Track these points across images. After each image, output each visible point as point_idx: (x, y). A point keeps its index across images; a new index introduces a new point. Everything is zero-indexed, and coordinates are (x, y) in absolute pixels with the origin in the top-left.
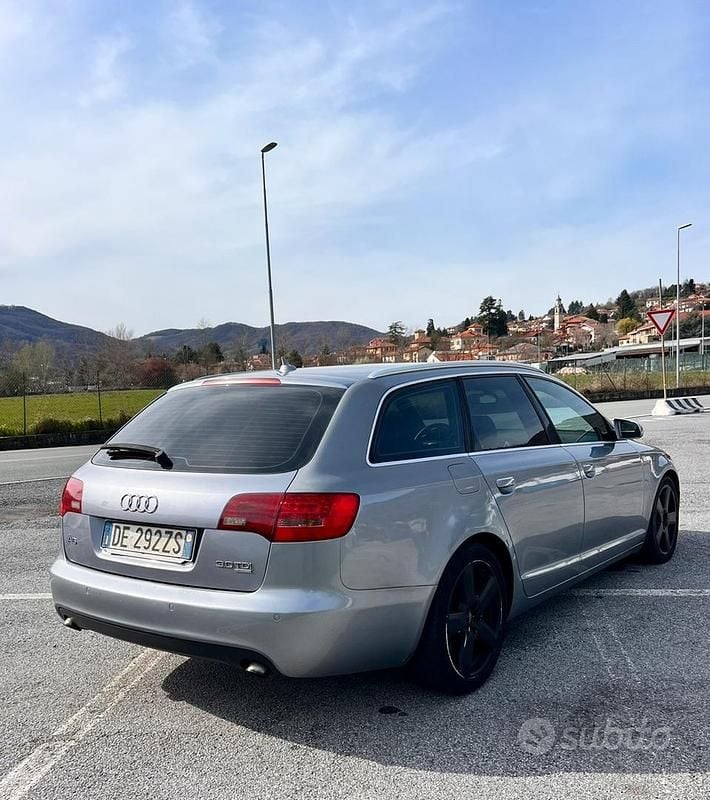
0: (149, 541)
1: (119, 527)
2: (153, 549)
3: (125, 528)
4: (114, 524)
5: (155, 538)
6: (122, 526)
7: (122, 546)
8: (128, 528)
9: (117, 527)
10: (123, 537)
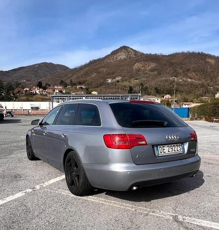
0: (172, 149)
1: (161, 147)
2: (174, 151)
3: (163, 147)
4: (159, 147)
5: (174, 148)
6: (162, 146)
7: (164, 152)
8: (164, 147)
9: (160, 147)
10: (163, 150)
